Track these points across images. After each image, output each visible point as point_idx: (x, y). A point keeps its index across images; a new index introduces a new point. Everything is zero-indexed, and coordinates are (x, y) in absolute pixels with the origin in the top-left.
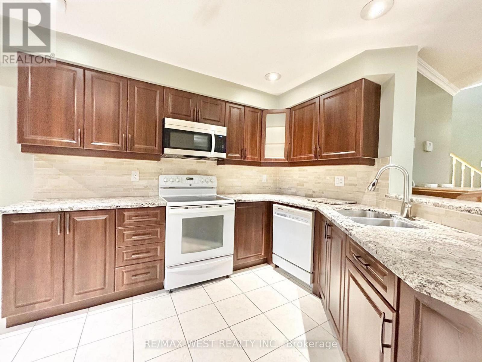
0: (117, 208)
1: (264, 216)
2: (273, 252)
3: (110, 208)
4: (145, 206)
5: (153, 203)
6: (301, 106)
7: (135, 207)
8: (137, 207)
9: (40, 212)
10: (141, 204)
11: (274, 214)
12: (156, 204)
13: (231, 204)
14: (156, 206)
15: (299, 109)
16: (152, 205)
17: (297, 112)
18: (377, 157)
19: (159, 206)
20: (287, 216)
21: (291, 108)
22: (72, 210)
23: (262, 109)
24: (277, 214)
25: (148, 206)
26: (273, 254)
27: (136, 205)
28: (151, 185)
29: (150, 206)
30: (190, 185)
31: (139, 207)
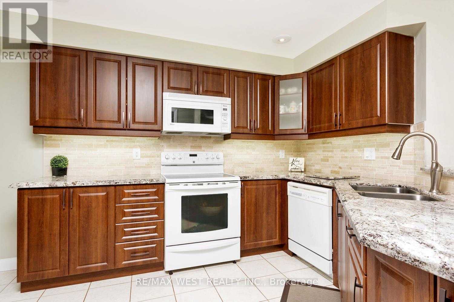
0: (116, 184)
1: (277, 196)
2: (289, 237)
3: (109, 185)
4: (144, 183)
5: (151, 180)
6: (318, 69)
7: (133, 183)
8: (136, 183)
9: (48, 186)
10: (139, 181)
11: (288, 194)
12: (154, 180)
13: (236, 181)
14: (154, 183)
15: (317, 72)
16: (150, 182)
17: (315, 76)
18: (413, 123)
19: (158, 182)
20: (302, 195)
21: (308, 71)
22: (75, 186)
23: (275, 75)
24: (292, 193)
25: (146, 182)
26: (289, 240)
27: (134, 182)
28: (152, 163)
29: (149, 183)
30: (194, 162)
31: (137, 183)
